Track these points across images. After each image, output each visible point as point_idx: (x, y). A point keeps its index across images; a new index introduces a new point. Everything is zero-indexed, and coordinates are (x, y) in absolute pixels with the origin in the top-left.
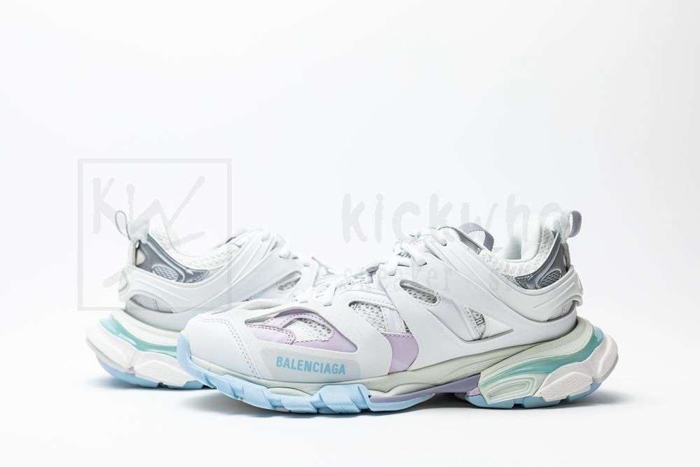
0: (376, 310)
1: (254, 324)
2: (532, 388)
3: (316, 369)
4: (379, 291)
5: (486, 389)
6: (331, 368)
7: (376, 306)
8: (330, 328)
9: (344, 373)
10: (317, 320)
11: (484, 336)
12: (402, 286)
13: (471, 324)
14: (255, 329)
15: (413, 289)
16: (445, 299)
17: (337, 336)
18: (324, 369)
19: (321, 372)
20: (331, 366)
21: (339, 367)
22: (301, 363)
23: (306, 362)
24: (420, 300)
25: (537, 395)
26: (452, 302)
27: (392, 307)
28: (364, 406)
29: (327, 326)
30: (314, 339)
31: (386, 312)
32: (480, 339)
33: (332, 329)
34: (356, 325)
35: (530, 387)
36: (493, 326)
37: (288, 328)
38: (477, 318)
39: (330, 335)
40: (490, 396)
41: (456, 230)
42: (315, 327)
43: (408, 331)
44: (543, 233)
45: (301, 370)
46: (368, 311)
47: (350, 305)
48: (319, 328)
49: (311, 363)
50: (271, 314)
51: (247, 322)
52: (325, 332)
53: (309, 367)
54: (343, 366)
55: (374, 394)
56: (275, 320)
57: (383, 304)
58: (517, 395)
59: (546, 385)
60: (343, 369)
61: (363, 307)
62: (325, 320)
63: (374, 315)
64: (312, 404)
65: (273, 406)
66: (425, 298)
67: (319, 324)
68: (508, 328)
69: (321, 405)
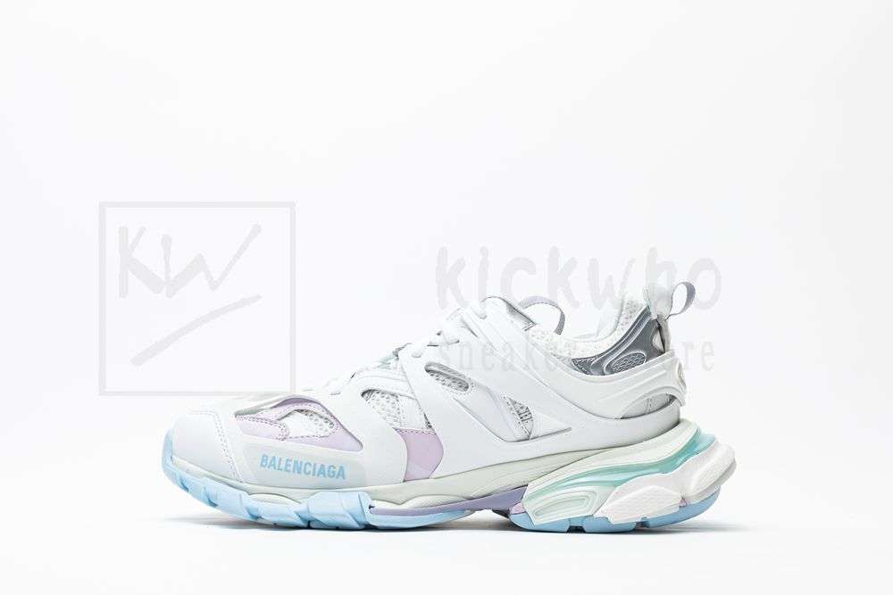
0: (392, 399)
1: (246, 416)
2: (592, 504)
3: (307, 471)
4: (400, 377)
5: (530, 507)
6: (326, 470)
7: (393, 395)
8: (332, 420)
9: (344, 478)
10: (320, 411)
11: (531, 437)
12: (428, 371)
13: (513, 420)
14: (247, 422)
15: (441, 373)
16: (479, 386)
17: (340, 431)
18: (317, 470)
19: (314, 475)
20: (326, 467)
21: (338, 468)
22: (289, 463)
23: (296, 462)
24: (449, 388)
25: (598, 514)
26: (488, 391)
27: (411, 395)
28: (362, 520)
29: (331, 419)
30: (312, 434)
31: (403, 400)
32: (526, 440)
33: (335, 423)
34: (364, 419)
35: (590, 503)
36: (543, 422)
37: (283, 421)
38: (521, 411)
39: (331, 430)
40: (537, 514)
41: (504, 301)
42: (316, 420)
43: (430, 427)
44: (625, 306)
45: (289, 471)
46: (383, 401)
47: (363, 394)
48: (322, 421)
49: (301, 463)
50: (265, 404)
51: (237, 414)
52: (327, 426)
53: (298, 468)
54: (341, 468)
55: (379, 505)
56: (270, 411)
57: (401, 392)
58: (575, 513)
59: (611, 501)
60: (341, 473)
61: (378, 396)
62: (328, 412)
63: (389, 406)
64: (297, 514)
65: (252, 516)
66: (456, 385)
67: (321, 417)
68: (564, 426)
69: (308, 517)
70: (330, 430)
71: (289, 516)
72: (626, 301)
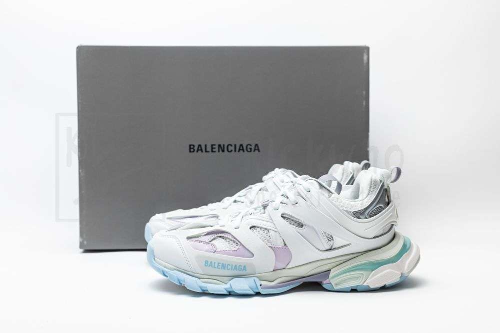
0: (266, 231)
1: (192, 239)
2: (362, 280)
4: (268, 220)
5: (333, 280)
6: (238, 268)
7: (266, 229)
8: (238, 242)
10: (231, 238)
11: (333, 248)
12: (282, 217)
13: (324, 241)
14: (192, 242)
15: (289, 218)
16: (308, 226)
17: (242, 248)
20: (238, 266)
24: (293, 226)
25: (365, 284)
26: (312, 228)
27: (275, 230)
28: (257, 291)
29: (236, 241)
30: (228, 249)
31: (271, 233)
32: (330, 250)
36: (338, 242)
37: (212, 242)
38: (328, 237)
40: (336, 285)
41: (317, 181)
42: (229, 242)
43: (286, 245)
44: (373, 182)
45: (219, 268)
46: (261, 232)
47: (250, 228)
48: (231, 242)
49: (225, 264)
50: (203, 233)
51: (188, 238)
52: (234, 245)
53: (224, 266)
54: (245, 266)
55: (263, 283)
56: (205, 237)
57: (270, 228)
58: (353, 284)
59: (371, 278)
61: (258, 229)
62: (235, 238)
63: (265, 235)
64: (225, 289)
65: (202, 290)
66: (296, 224)
67: (231, 240)
68: (348, 243)
69: (230, 290)
70: (237, 247)
71: (223, 291)
72: (373, 180)
